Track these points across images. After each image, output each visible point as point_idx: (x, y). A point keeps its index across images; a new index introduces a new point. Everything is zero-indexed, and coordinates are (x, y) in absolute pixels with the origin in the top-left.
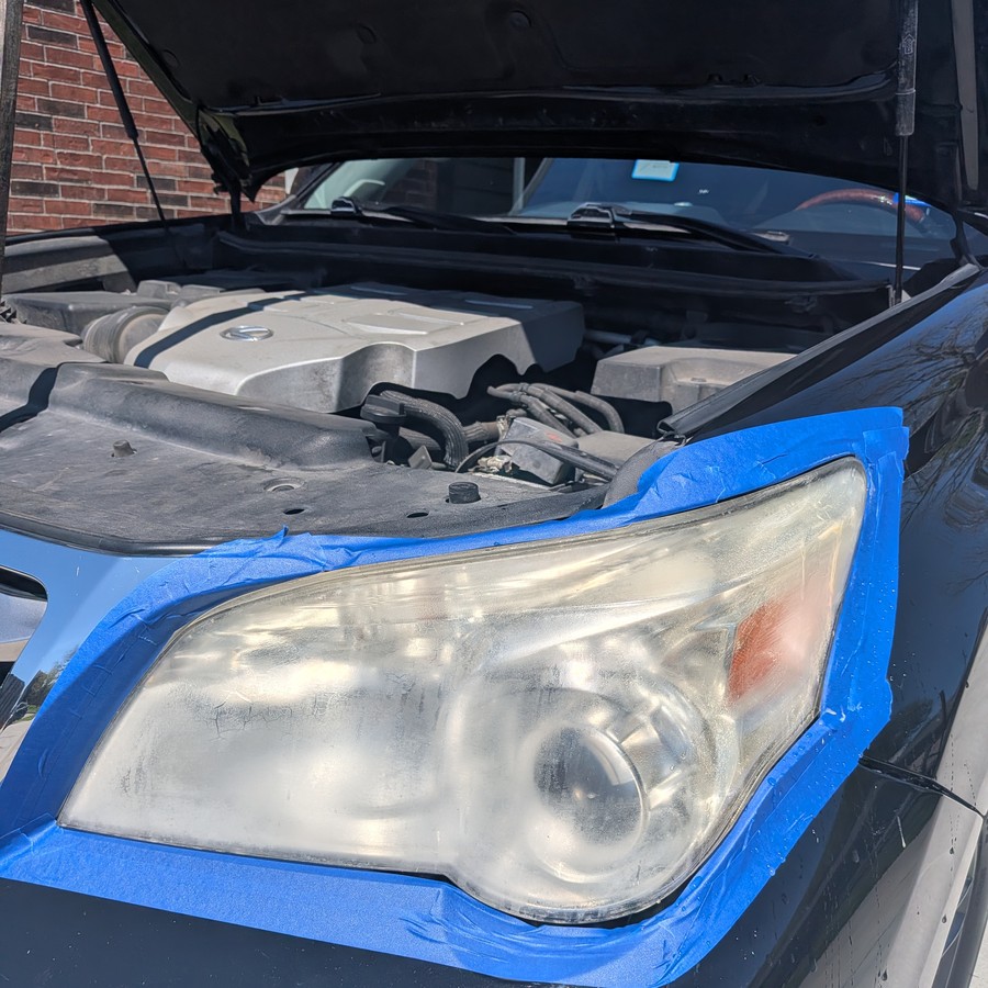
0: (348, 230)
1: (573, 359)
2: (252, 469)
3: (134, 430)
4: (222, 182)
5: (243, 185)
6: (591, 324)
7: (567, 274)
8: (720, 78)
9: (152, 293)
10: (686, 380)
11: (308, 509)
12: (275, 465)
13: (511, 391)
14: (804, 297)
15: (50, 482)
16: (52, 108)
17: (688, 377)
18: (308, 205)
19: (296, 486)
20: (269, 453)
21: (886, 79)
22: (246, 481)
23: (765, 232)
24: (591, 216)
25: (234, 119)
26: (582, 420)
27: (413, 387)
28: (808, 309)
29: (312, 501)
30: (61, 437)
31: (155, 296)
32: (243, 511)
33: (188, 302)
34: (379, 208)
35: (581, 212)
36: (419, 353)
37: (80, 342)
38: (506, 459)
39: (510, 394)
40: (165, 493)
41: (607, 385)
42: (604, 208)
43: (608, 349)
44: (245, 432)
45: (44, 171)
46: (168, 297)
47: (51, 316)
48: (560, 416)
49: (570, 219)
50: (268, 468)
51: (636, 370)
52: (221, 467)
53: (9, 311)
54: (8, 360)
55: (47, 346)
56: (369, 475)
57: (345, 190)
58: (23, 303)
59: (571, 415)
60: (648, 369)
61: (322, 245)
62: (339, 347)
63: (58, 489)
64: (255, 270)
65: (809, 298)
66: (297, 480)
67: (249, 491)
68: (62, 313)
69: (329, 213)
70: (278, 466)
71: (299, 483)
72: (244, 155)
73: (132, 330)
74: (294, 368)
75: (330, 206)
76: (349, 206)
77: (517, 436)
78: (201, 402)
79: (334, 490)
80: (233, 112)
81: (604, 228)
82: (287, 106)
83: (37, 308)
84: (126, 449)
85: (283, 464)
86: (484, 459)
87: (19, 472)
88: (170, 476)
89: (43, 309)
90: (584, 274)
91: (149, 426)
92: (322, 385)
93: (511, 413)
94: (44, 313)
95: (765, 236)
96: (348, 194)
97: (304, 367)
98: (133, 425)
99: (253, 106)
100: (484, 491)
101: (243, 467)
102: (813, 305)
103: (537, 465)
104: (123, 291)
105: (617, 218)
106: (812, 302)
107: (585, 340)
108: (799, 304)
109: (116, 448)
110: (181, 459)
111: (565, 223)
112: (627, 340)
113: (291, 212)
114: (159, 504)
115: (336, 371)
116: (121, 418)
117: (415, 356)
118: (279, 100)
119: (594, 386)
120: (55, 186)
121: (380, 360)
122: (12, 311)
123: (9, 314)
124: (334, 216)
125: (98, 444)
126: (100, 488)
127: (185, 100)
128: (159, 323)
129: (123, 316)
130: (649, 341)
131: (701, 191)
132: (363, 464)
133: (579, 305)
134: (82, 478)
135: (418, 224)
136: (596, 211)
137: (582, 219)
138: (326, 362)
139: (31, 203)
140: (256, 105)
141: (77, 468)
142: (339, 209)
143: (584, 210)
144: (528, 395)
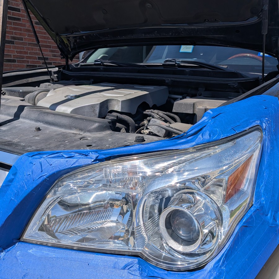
0: (99, 68)
1: (165, 103)
2: (76, 134)
3: (41, 124)
4: (63, 56)
5: (69, 56)
6: (170, 93)
7: (163, 78)
8: (208, 20)
9: (44, 87)
10: (201, 107)
11: (94, 145)
12: (83, 133)
13: (148, 112)
14: (234, 83)
15: (17, 139)
16: (14, 38)
17: (201, 106)
18: (87, 62)
19: (89, 139)
20: (81, 130)
21: (258, 18)
22: (74, 137)
23: (221, 65)
24: (169, 62)
25: (67, 37)
26: (169, 120)
27: (120, 111)
28: (235, 86)
29: (95, 143)
30: (20, 126)
31: (45, 88)
32: (74, 146)
33: (55, 89)
34: (108, 62)
35: (167, 61)
36: (122, 101)
37: (24, 100)
38: (149, 130)
39: (148, 113)
40: (51, 141)
41: (177, 109)
42: (173, 60)
43: (175, 99)
44: (74, 123)
45: (12, 56)
46: (48, 88)
47: (15, 94)
48: (163, 119)
49: (163, 63)
50: (81, 134)
51: (186, 104)
52: (67, 134)
53: (3, 92)
54: (4, 105)
55: (15, 101)
56: (111, 135)
57: (98, 58)
58: (8, 90)
59: (166, 118)
60: (189, 104)
61: (92, 73)
62: (99, 100)
63: (19, 141)
64: (73, 80)
65: (235, 83)
66: (90, 137)
67: (76, 140)
68: (19, 92)
69: (93, 64)
70: (84, 133)
71: (90, 138)
72: (69, 48)
73: (39, 96)
74: (86, 106)
75: (94, 62)
76: (99, 61)
77: (153, 123)
78: (60, 115)
79: (101, 139)
80: (66, 35)
81: (174, 65)
82: (82, 33)
83: (11, 91)
84: (39, 129)
85: (85, 132)
86: (143, 131)
87: (8, 136)
88: (52, 137)
89: (13, 91)
90: (168, 78)
91: (45, 122)
92: (94, 111)
93: (148, 118)
94: (13, 93)
95: (221, 66)
96: (99, 58)
97: (89, 105)
98: (41, 122)
99: (72, 33)
100: (146, 139)
101: (73, 133)
102: (237, 85)
103: (159, 132)
104: (36, 87)
105: (177, 63)
106: (236, 84)
107: (169, 97)
108: (232, 85)
109: (36, 129)
110: (55, 131)
111: (162, 64)
112: (181, 97)
113: (82, 64)
114: (49, 144)
115: (98, 106)
116: (37, 120)
117: (121, 102)
118: (79, 31)
119: (173, 109)
120: (15, 60)
121: (111, 103)
122: (4, 92)
123: (3, 94)
124: (95, 65)
125: (31, 128)
126: (32, 140)
127: (53, 32)
128: (47, 94)
129: (36, 93)
130: (187, 97)
131: (201, 54)
132: (109, 132)
133: (167, 87)
134: (26, 138)
135: (119, 66)
136: (171, 61)
137: (167, 63)
138: (95, 104)
139: (9, 65)
140: (73, 33)
141: (25, 135)
142: (96, 63)
143: (167, 60)
144: (153, 113)
